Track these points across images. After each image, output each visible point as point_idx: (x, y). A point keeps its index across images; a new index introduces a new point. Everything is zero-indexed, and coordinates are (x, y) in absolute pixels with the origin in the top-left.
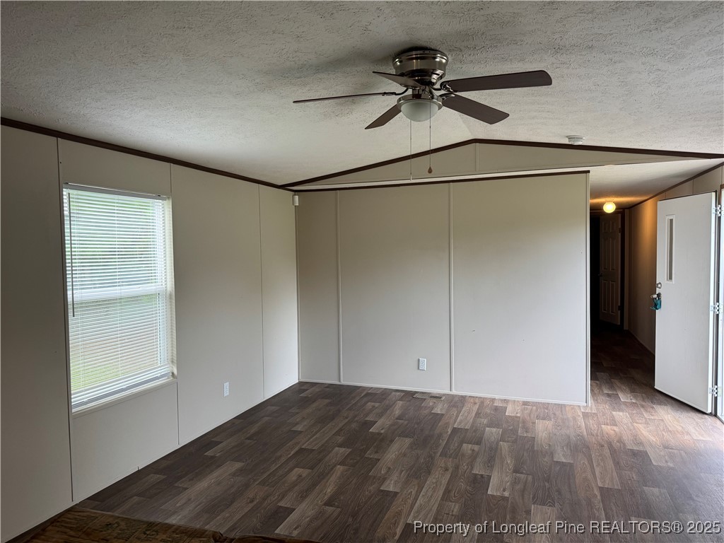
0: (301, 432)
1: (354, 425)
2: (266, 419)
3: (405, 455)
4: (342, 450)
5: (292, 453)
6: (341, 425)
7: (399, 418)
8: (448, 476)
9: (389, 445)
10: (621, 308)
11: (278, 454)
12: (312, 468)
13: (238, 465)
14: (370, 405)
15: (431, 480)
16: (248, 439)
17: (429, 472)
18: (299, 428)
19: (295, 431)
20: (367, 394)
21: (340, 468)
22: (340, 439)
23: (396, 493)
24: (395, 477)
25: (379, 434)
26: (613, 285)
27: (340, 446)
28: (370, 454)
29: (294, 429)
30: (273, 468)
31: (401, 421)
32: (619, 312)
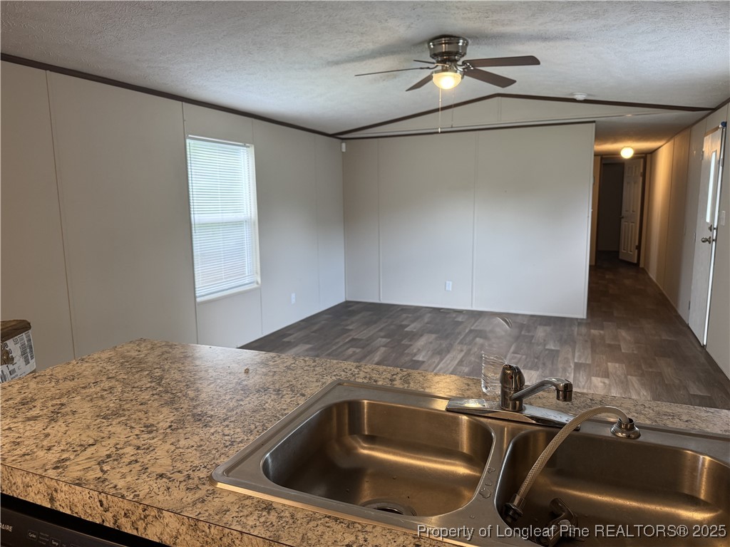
0: (352, 330)
1: (392, 327)
2: (323, 322)
3: (431, 343)
4: (384, 340)
5: (347, 340)
6: (382, 326)
7: (427, 323)
8: (462, 354)
9: (419, 338)
10: (639, 248)
11: (337, 340)
12: (363, 348)
13: (308, 346)
14: (404, 315)
15: (449, 356)
16: (313, 332)
17: (448, 352)
18: (350, 327)
19: (347, 330)
20: (402, 310)
21: (383, 349)
22: (382, 334)
23: (423, 362)
24: (423, 353)
25: (412, 332)
26: (632, 226)
27: (382, 337)
28: (405, 342)
29: (347, 328)
30: (334, 348)
31: (429, 325)
32: (636, 251)
